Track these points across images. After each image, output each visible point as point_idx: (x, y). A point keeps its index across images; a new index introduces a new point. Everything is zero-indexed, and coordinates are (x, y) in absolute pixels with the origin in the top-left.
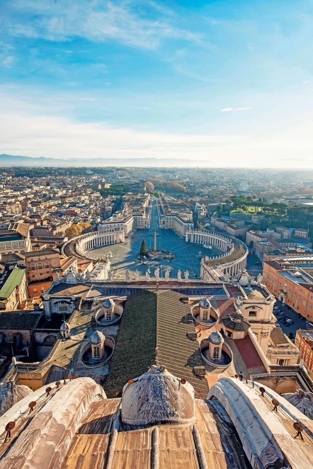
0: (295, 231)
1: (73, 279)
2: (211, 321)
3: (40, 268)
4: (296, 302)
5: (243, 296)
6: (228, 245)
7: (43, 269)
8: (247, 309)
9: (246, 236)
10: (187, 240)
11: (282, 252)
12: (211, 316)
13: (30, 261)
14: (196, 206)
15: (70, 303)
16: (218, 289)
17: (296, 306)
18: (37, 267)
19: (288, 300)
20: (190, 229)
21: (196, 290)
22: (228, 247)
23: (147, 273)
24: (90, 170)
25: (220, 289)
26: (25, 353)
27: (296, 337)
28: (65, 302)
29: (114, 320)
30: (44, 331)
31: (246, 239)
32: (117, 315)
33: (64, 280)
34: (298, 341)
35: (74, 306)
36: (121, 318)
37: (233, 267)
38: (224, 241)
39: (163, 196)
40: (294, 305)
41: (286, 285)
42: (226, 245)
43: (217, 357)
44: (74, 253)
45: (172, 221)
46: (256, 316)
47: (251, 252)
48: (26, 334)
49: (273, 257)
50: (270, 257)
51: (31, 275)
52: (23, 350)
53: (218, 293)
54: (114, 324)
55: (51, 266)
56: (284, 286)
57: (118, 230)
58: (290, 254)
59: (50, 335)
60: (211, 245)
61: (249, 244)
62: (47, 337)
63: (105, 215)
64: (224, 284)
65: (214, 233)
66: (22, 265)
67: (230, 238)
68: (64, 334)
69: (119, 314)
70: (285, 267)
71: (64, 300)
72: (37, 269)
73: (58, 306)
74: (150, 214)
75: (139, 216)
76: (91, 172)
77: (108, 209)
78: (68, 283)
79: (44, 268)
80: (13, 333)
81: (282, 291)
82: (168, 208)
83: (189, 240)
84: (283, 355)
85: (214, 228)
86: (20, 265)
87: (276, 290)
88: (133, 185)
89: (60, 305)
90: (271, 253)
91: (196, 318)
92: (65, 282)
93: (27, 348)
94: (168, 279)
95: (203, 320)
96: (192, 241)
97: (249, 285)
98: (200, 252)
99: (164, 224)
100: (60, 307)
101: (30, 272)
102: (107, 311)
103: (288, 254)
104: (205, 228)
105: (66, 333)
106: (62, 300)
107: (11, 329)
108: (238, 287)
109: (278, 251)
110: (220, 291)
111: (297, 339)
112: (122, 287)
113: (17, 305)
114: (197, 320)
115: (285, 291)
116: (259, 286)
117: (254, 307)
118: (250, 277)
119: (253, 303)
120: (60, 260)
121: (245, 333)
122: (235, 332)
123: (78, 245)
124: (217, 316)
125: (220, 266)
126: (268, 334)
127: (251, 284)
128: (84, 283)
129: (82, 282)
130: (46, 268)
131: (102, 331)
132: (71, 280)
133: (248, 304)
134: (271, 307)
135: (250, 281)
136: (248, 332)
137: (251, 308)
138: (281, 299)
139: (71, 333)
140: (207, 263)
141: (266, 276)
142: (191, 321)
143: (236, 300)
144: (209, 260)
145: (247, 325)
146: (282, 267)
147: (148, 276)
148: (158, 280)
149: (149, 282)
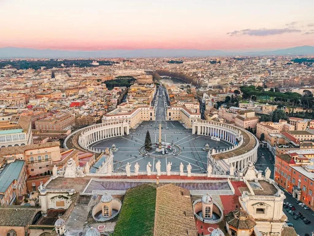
0: (311, 122)
2: (214, 218)
3: (40, 161)
4: (312, 200)
5: (249, 192)
6: (237, 137)
7: (42, 162)
8: (254, 206)
9: (256, 128)
10: (194, 132)
11: (296, 145)
12: (213, 213)
13: (30, 154)
14: (204, 97)
15: (67, 198)
16: (222, 184)
17: (312, 204)
18: (36, 161)
19: (303, 197)
20: (196, 120)
21: (199, 185)
22: (237, 139)
23: (148, 166)
24: (96, 62)
25: (225, 183)
28: (62, 196)
29: (111, 216)
30: (39, 228)
31: (257, 131)
32: (115, 210)
33: (62, 174)
35: (71, 201)
36: (119, 214)
37: (243, 161)
38: (232, 133)
39: (170, 87)
40: (310, 203)
41: (300, 181)
42: (234, 137)
44: (76, 146)
45: (178, 112)
46: (264, 213)
47: (262, 145)
48: (20, 230)
49: (286, 150)
50: (282, 150)
51: (30, 169)
53: (222, 188)
54: (112, 221)
55: (50, 159)
56: (298, 181)
57: (122, 123)
58: (305, 147)
59: (45, 232)
60: (220, 137)
61: (260, 136)
62: (42, 234)
63: (110, 107)
64: (229, 179)
65: (222, 124)
66: (20, 159)
67: (240, 130)
68: (59, 231)
69: (117, 209)
70: (298, 161)
71: (61, 195)
72: (36, 162)
73: (55, 201)
74: (156, 105)
75: (144, 108)
76: (98, 64)
77: (114, 101)
78: (66, 177)
79: (44, 161)
80: (6, 230)
82: (175, 99)
83: (196, 133)
85: (223, 120)
86: (19, 158)
87: (289, 186)
88: (139, 76)
89: (58, 200)
90: (284, 146)
91: (198, 215)
92: (63, 176)
94: (169, 173)
95: (206, 216)
96: (199, 133)
97: (256, 180)
98: (207, 145)
99: (170, 115)
100: (57, 202)
101: (29, 165)
102: (105, 206)
103: (303, 147)
104: (212, 119)
105: (60, 229)
106: (59, 195)
107: (5, 225)
108: (244, 181)
109: (291, 143)
110: (224, 186)
112: (121, 180)
113: (13, 200)
114: (199, 217)
115: (299, 187)
116: (268, 181)
117: (261, 204)
118: (257, 172)
119: (260, 199)
120: (61, 153)
121: (250, 231)
122: (239, 231)
123: (81, 137)
124: (221, 213)
125: (228, 159)
126: (279, 234)
127: (258, 179)
128: (83, 176)
129: (81, 176)
130: (46, 161)
131: (98, 228)
132: (70, 174)
133: (255, 200)
134: (280, 204)
135: (257, 175)
136: (254, 231)
137: (259, 204)
138: (295, 196)
139: (66, 230)
140: (214, 156)
141: (278, 171)
142: (192, 217)
143: (241, 196)
144: (216, 153)
145: (252, 223)
146: (295, 161)
147: (149, 169)
148: (159, 173)
149: (150, 176)
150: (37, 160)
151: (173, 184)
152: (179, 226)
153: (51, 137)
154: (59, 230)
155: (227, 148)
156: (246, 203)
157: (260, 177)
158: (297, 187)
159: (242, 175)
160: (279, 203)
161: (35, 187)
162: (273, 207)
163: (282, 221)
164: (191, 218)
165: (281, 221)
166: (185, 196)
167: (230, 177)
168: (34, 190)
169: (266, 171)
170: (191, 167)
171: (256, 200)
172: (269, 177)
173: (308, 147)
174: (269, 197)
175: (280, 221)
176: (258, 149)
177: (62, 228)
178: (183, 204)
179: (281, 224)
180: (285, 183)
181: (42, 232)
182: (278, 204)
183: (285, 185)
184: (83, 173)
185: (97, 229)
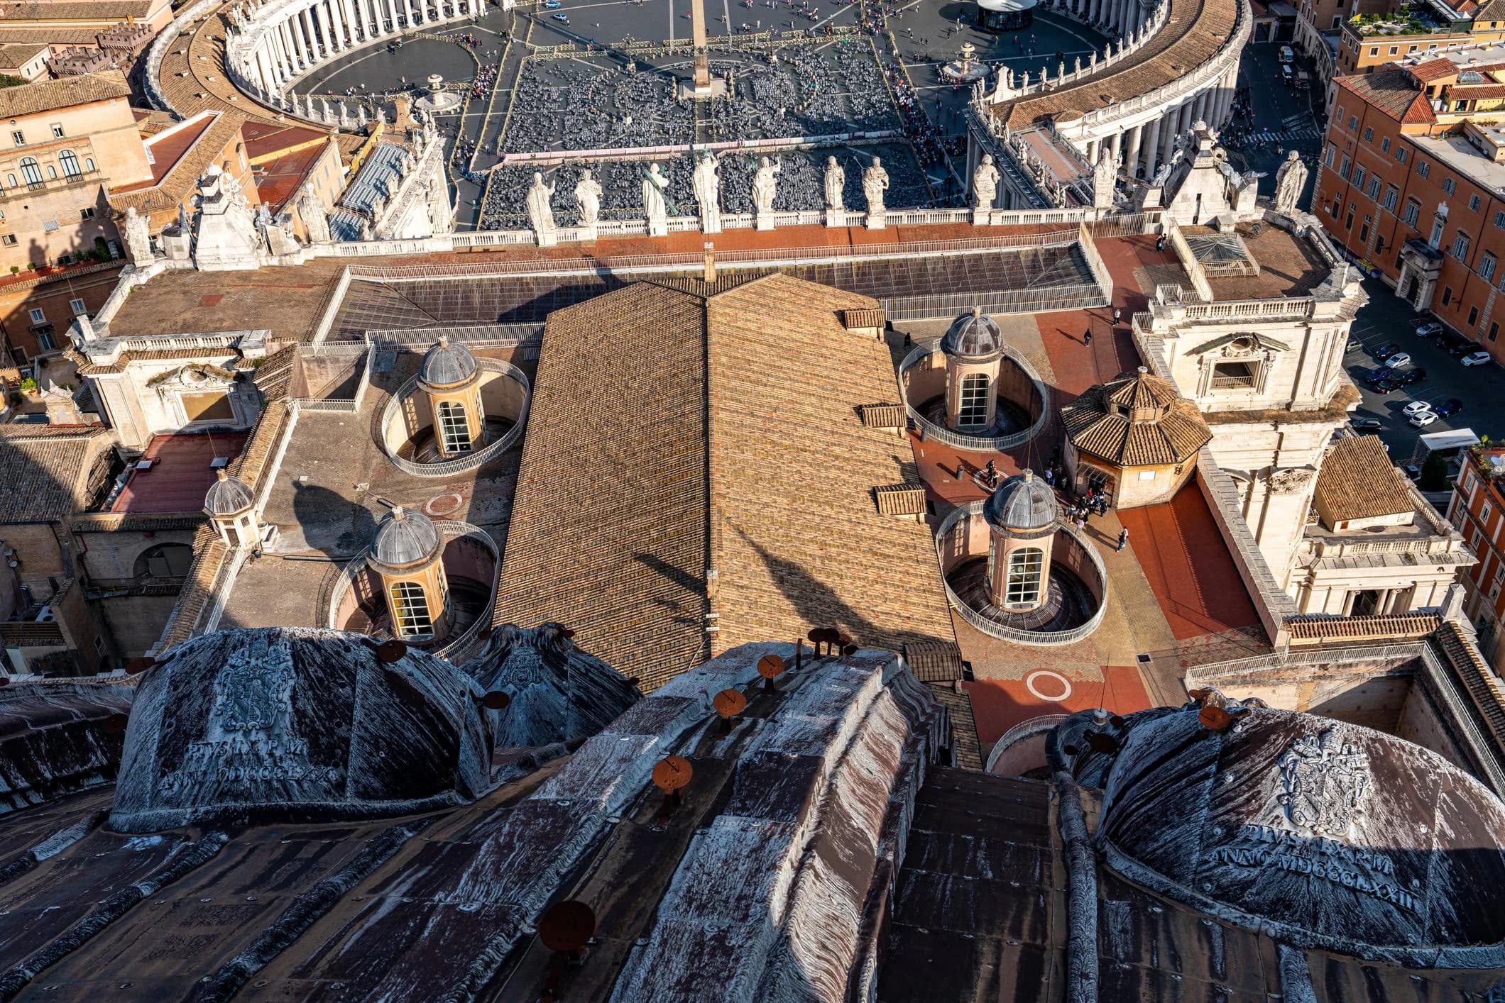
1: (230, 246)
2: (1003, 423)
3: (37, 189)
4: (1490, 302)
5: (1189, 286)
7: (52, 196)
8: (1204, 354)
11: (1454, 16)
12: (1002, 401)
16: (1051, 256)
17: (1484, 324)
18: (16, 187)
19: (1448, 291)
23: (650, 187)
25: (1066, 252)
26: (50, 632)
27: (1459, 481)
29: (485, 448)
30: (127, 527)
32: (499, 421)
33: (184, 255)
34: (1467, 498)
36: (521, 439)
40: (1472, 319)
41: (1443, 209)
43: (1028, 597)
47: (1269, 25)
48: (34, 543)
49: (1394, 50)
52: (40, 619)
53: (1050, 277)
55: (94, 176)
56: (1436, 214)
59: (164, 541)
62: (148, 553)
64: (1088, 226)
68: (232, 533)
69: (509, 414)
70: (1452, 108)
71: (203, 361)
72: (20, 198)
73: (178, 396)
78: (209, 269)
79: (57, 190)
81: (1418, 243)
84: (1379, 570)
87: (1386, 243)
89: (190, 386)
90: (1385, 27)
91: (926, 415)
92: (190, 265)
93: (56, 609)
94: (766, 219)
95: (964, 421)
97: (1229, 222)
98: (968, 49)
100: (187, 400)
102: (446, 405)
105: (238, 526)
106: (190, 361)
110: (1060, 265)
111: (1461, 492)
112: (509, 270)
115: (1434, 244)
116: (1285, 223)
117: (1243, 341)
118: (1237, 179)
119: (1241, 317)
120: (143, 138)
121: (1178, 471)
122: (1124, 473)
123: (237, 38)
124: (1040, 397)
125: (1079, 121)
126: (1309, 472)
127: (1235, 217)
128: (299, 260)
129: (287, 261)
130: (70, 188)
131: (429, 510)
132: (223, 252)
133: (1209, 323)
134: (1336, 332)
135: (1231, 199)
136: (1196, 467)
137: (1229, 344)
138: (1407, 290)
139: (268, 528)
140: (1006, 110)
141: (1336, 167)
142: (894, 430)
143: (1147, 310)
144: (1018, 93)
145: (1193, 435)
146: (1437, 108)
147: (656, 204)
148: (714, 222)
149: (665, 238)
150: (21, 181)
151: (793, 272)
152: (832, 474)
153: (60, 49)
154: (234, 530)
155: (1078, 61)
156: (1168, 343)
157: (1249, 208)
158: (1426, 242)
159: (1156, 204)
160: (1331, 328)
161: (47, 329)
162: (1299, 352)
163: (1333, 415)
164: (890, 434)
165: (1327, 414)
166: (860, 331)
167: (1090, 216)
168: (47, 348)
169: (1285, 172)
170: (887, 179)
171: (1217, 323)
172: (1295, 203)
173: (1493, 25)
174: (1286, 303)
175: (1322, 414)
176: (1243, 51)
177: (245, 521)
178: (847, 371)
179: (1326, 429)
180: (1365, 228)
181: (148, 544)
182: (1327, 336)
183: (1363, 239)
184: (294, 242)
185: (426, 514)
